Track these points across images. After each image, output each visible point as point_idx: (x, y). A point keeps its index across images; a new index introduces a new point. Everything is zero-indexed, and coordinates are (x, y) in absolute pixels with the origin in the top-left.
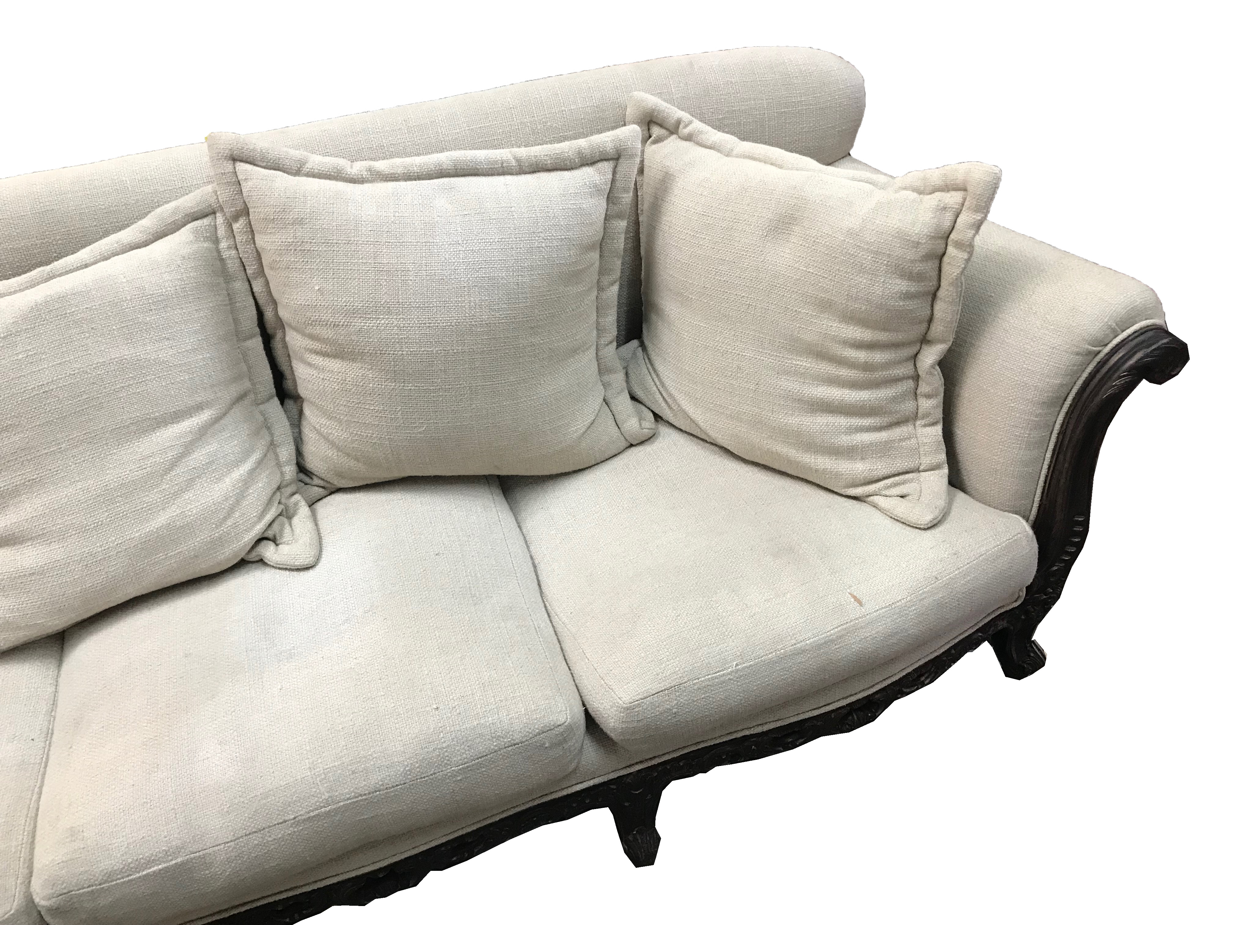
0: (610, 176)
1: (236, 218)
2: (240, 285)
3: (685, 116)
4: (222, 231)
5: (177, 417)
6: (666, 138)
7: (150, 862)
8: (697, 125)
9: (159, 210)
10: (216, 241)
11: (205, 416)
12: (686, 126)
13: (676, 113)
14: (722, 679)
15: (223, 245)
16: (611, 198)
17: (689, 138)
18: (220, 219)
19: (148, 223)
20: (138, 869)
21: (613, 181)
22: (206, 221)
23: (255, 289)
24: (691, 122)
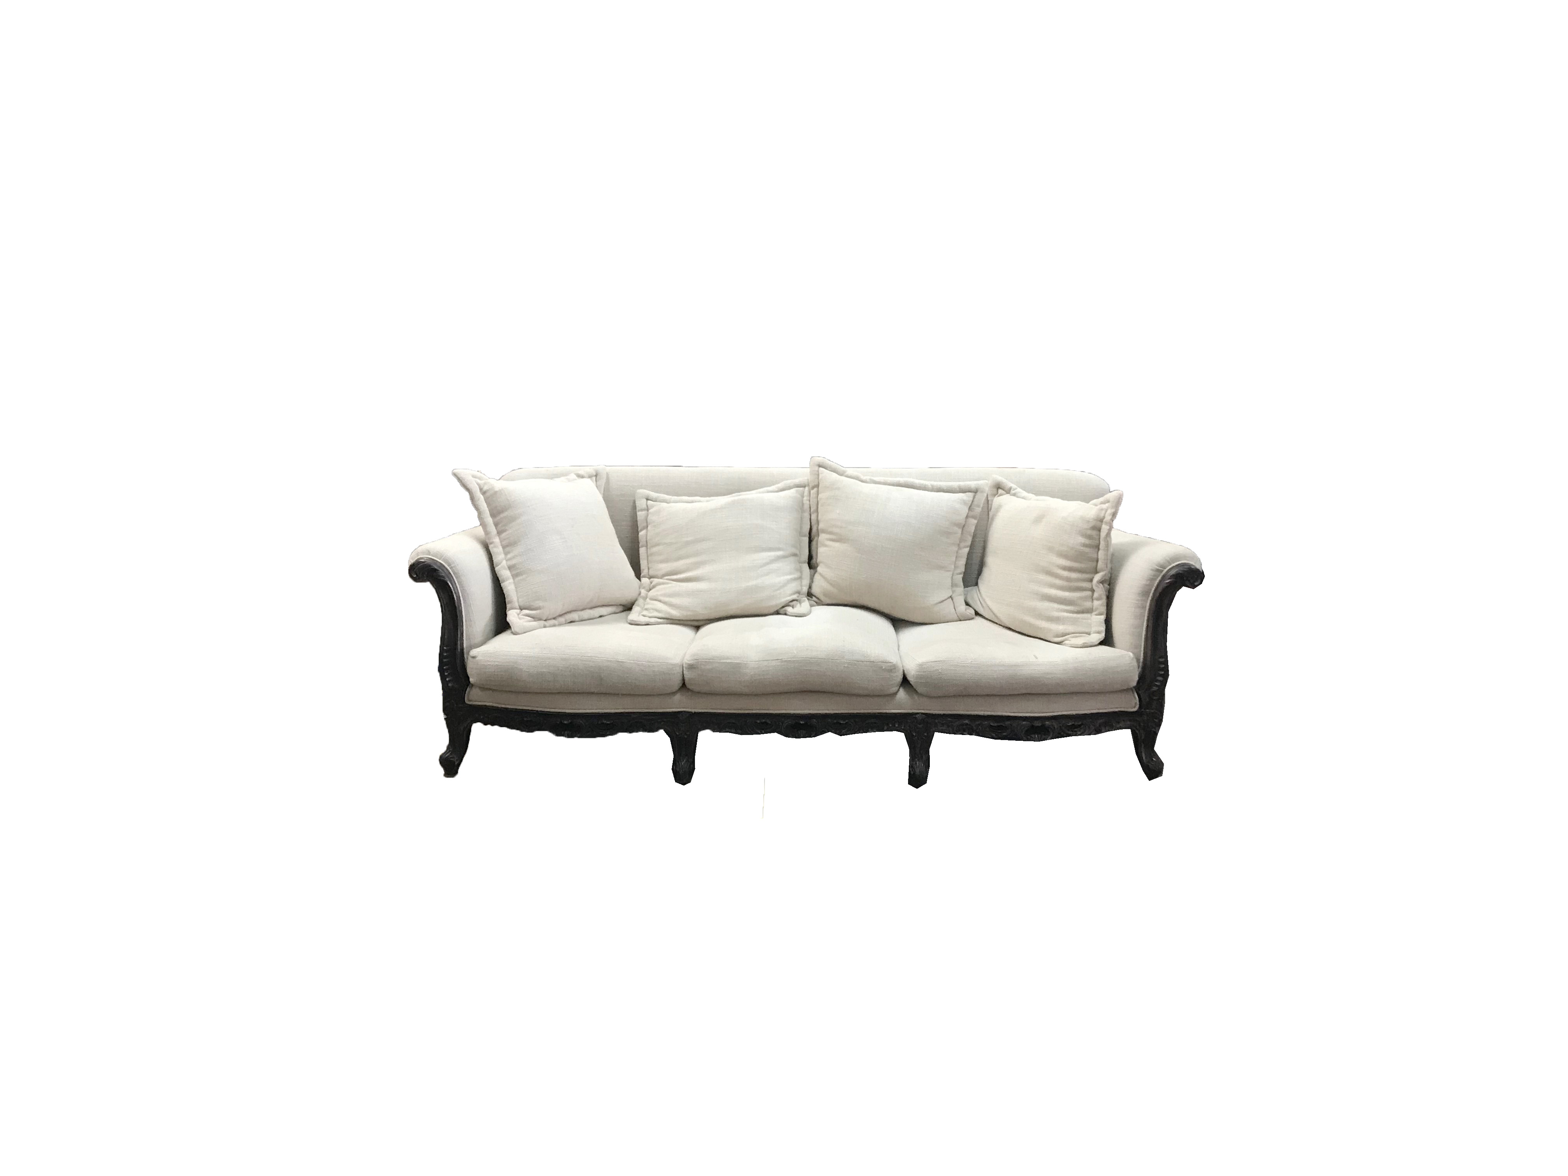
0: (972, 499)
1: (813, 488)
2: (807, 515)
3: (1014, 486)
4: (806, 493)
5: (770, 549)
6: (1005, 495)
7: (728, 658)
8: (1019, 490)
9: (785, 482)
10: (803, 497)
11: (780, 553)
12: (1014, 490)
13: (1010, 484)
14: (964, 665)
15: (805, 498)
16: (970, 508)
17: (1014, 495)
18: (807, 489)
19: (781, 485)
20: (724, 659)
21: (973, 501)
22: (801, 489)
23: (812, 518)
24: (1016, 489)
